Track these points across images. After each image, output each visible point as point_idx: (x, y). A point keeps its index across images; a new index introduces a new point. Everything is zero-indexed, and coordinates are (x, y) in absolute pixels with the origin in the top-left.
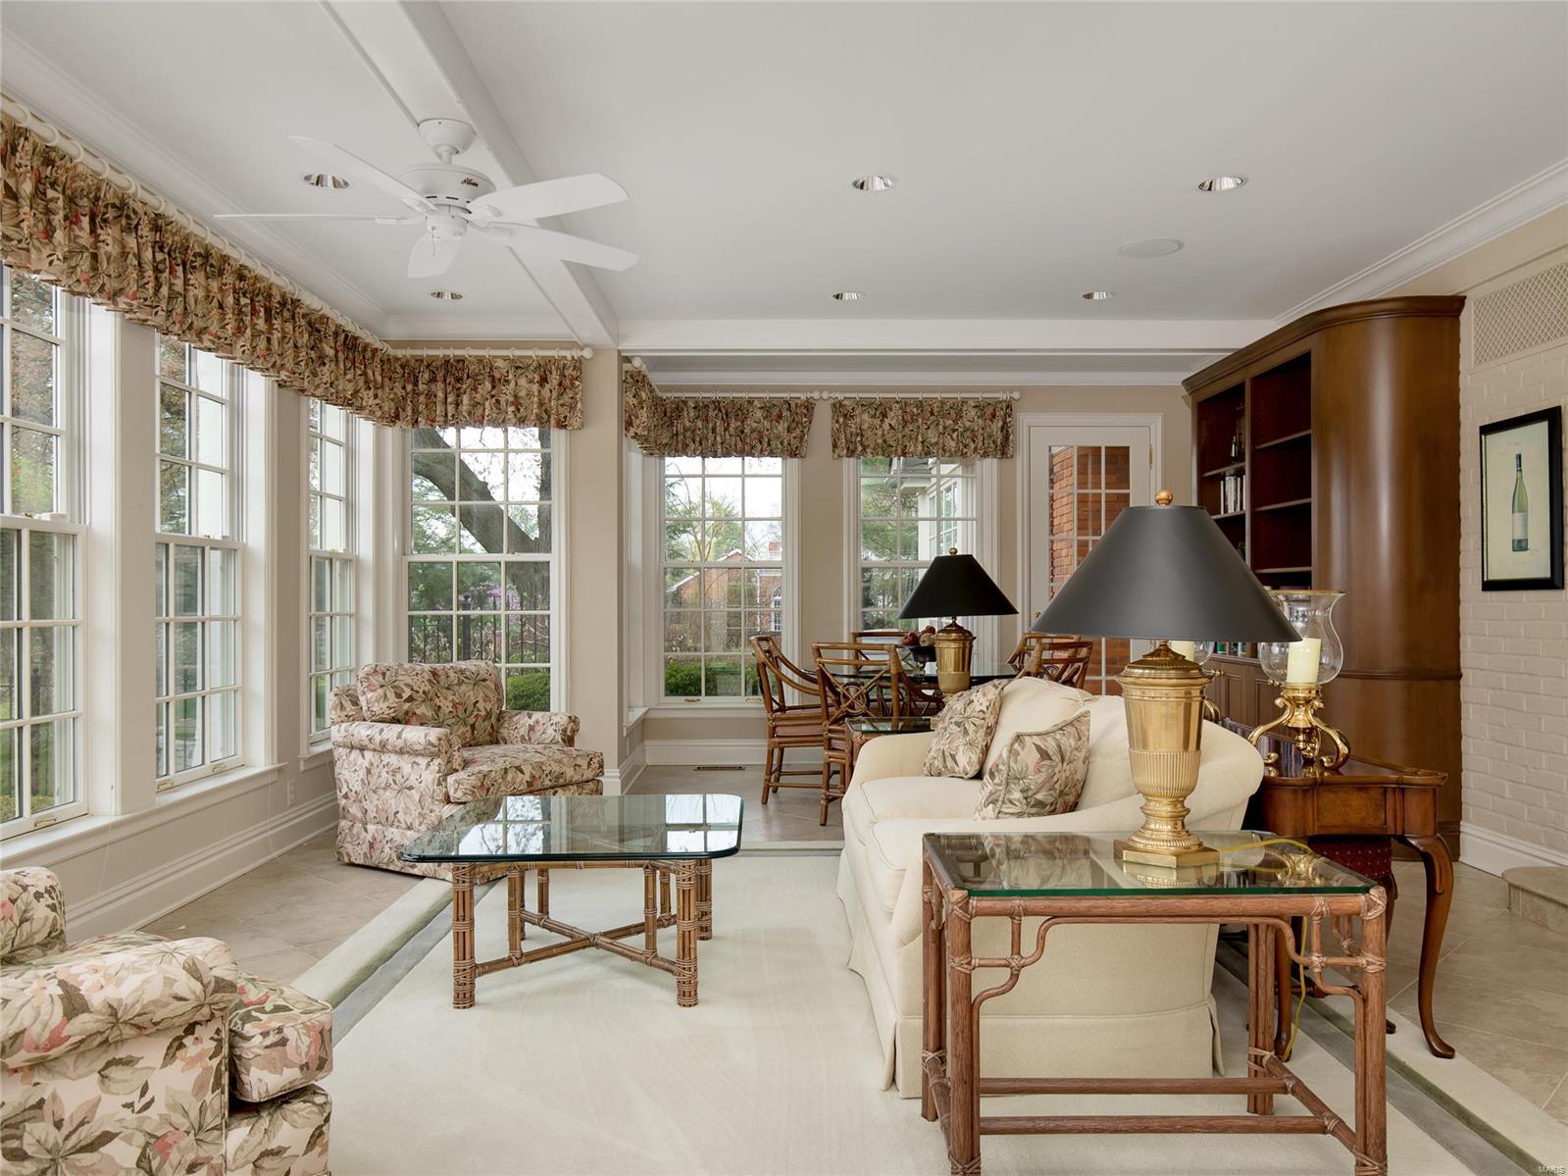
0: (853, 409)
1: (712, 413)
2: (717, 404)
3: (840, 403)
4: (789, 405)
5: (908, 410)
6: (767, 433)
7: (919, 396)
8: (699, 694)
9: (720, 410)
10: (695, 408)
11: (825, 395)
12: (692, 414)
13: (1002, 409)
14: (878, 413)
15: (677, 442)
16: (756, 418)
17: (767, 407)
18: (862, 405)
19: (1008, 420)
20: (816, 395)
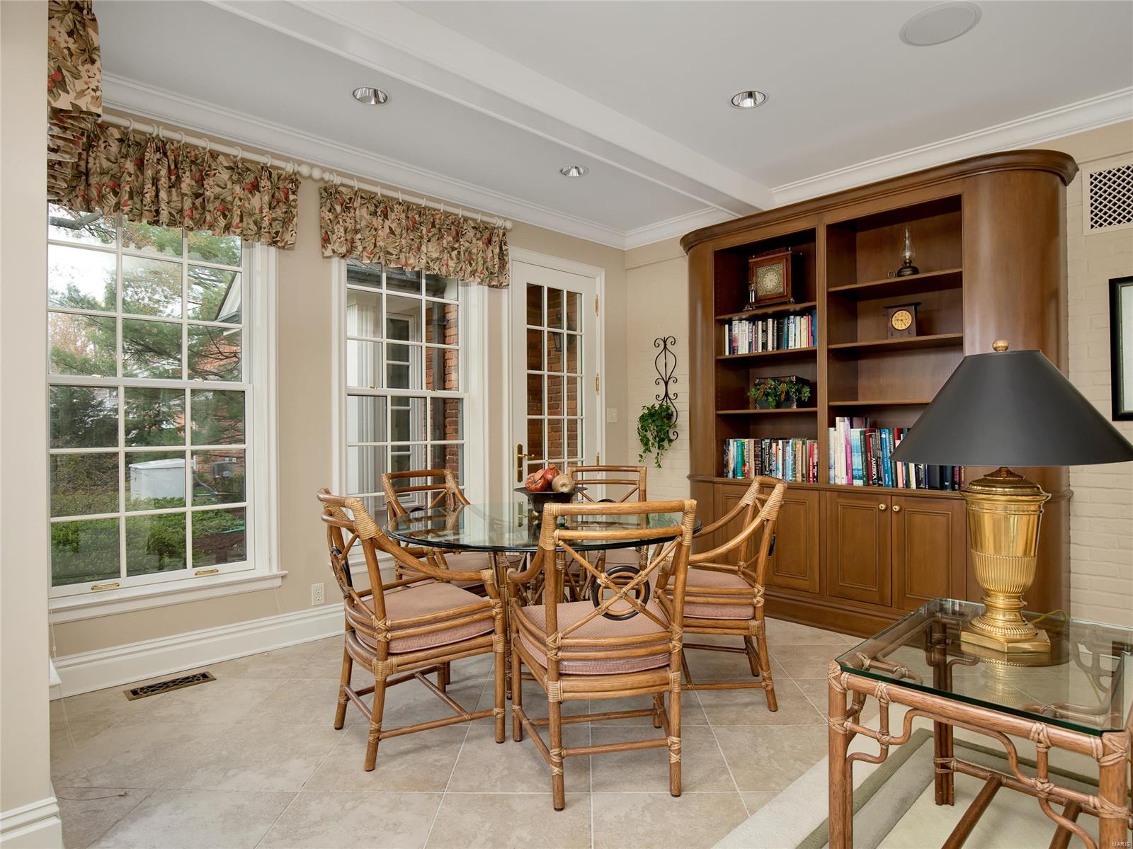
0: (350, 199)
1: (151, 156)
2: (162, 147)
3: (336, 189)
4: (270, 173)
5: (410, 216)
6: (239, 203)
7: (423, 203)
8: (116, 573)
9: (165, 154)
10: (121, 141)
11: (317, 174)
12: (114, 148)
13: (498, 235)
14: (379, 211)
15: (88, 185)
16: (220, 182)
17: (238, 169)
18: (362, 197)
19: (504, 248)
20: (305, 170)
